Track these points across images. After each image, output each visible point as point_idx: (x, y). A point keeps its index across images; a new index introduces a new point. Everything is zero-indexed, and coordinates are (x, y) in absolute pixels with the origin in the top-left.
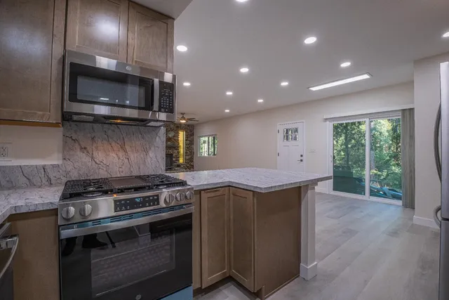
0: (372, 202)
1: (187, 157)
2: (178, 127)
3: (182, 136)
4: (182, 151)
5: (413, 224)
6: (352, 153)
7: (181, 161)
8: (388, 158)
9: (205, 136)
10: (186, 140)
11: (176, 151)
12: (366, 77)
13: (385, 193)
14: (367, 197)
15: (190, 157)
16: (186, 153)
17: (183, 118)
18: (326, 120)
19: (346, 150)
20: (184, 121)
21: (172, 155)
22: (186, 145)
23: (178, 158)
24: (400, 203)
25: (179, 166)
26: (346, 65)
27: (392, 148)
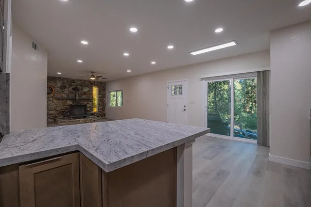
0: (236, 141)
1: (100, 108)
2: (92, 84)
3: (95, 91)
4: (96, 102)
5: (269, 161)
6: (218, 104)
7: (95, 110)
8: (239, 107)
9: (113, 91)
10: (99, 94)
11: (91, 103)
12: (233, 44)
13: (243, 134)
14: (231, 137)
15: (102, 107)
16: (99, 104)
17: (93, 76)
18: (202, 79)
19: (215, 102)
20: (93, 79)
21: (86, 105)
22: (99, 98)
23: (92, 109)
24: (255, 142)
25: (92, 114)
26: (219, 30)
27: (242, 101)
